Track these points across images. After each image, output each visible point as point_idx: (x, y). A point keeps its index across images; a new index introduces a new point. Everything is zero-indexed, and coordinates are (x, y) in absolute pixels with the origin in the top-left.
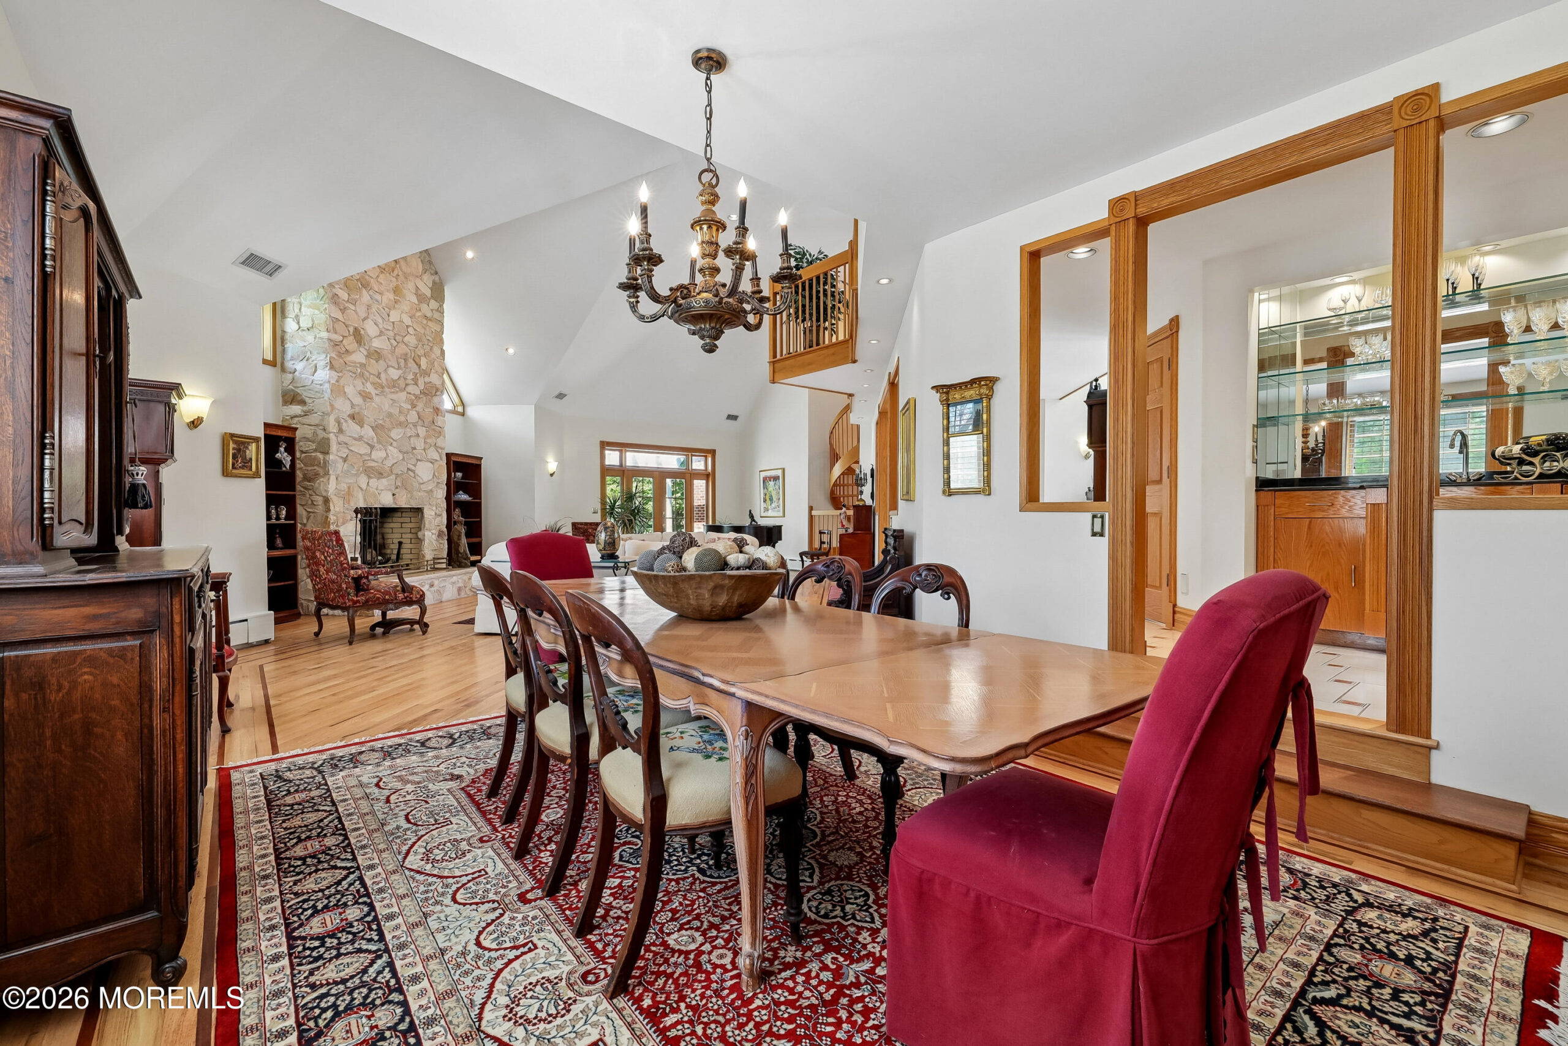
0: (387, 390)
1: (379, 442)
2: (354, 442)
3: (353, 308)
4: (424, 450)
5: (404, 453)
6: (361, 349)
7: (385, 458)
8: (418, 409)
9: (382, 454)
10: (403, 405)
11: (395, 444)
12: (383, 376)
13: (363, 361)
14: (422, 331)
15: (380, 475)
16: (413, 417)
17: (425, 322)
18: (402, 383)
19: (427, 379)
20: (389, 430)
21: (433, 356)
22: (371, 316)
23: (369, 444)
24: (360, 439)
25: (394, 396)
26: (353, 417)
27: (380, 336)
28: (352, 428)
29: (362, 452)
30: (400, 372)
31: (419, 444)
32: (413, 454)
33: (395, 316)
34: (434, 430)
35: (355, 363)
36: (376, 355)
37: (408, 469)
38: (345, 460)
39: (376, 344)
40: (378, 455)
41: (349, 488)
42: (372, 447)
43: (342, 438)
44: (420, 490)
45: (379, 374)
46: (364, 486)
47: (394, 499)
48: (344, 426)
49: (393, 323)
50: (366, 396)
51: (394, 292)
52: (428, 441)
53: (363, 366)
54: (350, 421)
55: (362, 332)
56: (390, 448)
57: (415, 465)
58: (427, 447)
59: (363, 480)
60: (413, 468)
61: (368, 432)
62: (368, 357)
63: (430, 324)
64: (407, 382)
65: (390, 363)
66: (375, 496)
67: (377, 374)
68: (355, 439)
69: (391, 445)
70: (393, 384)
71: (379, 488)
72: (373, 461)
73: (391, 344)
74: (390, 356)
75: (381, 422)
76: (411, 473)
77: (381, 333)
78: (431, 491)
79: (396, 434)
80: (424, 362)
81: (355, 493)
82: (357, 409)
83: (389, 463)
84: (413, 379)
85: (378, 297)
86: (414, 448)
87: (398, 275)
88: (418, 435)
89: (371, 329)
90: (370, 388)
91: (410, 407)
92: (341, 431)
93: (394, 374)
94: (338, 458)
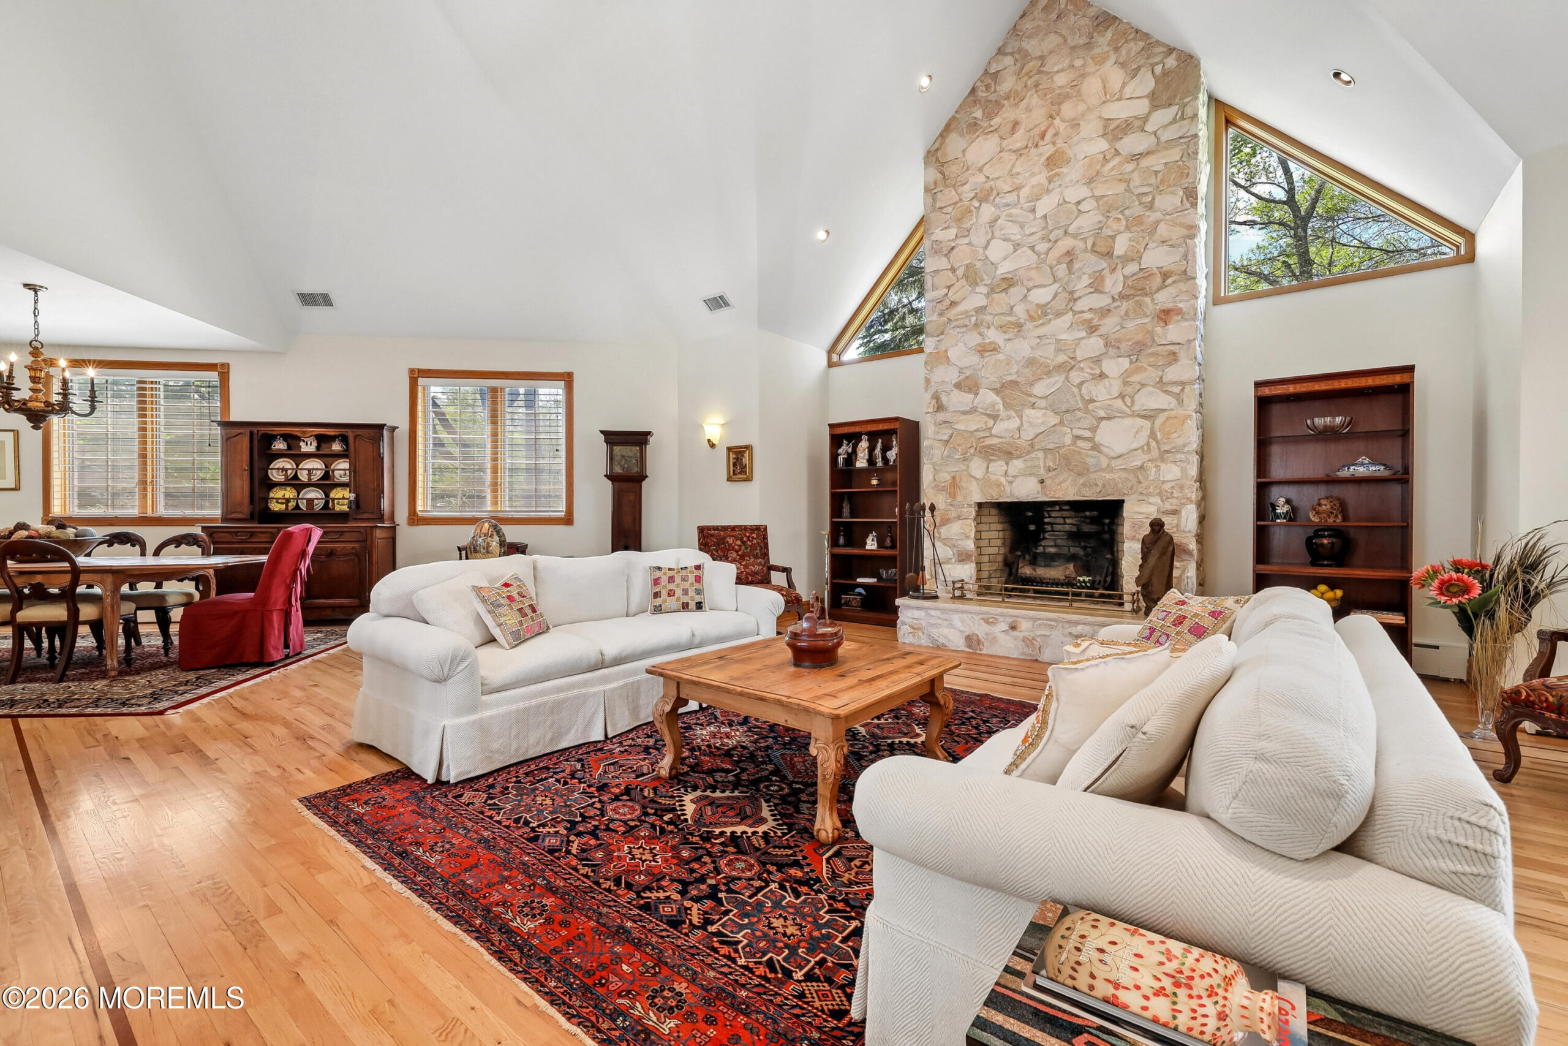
0: (1029, 325)
1: (1007, 406)
2: (963, 417)
3: (966, 240)
4: (1122, 396)
5: (1067, 411)
6: (978, 289)
7: (1019, 429)
8: (1102, 330)
9: (1015, 423)
10: (1063, 337)
11: (1042, 403)
12: (1020, 311)
13: (983, 302)
14: (1121, 187)
15: (1008, 453)
16: (1095, 344)
17: (1130, 167)
18: (1060, 304)
19: (1132, 268)
20: (1031, 384)
21: (1158, 215)
22: (997, 234)
23: (989, 416)
24: (973, 411)
25: (1041, 331)
26: (958, 386)
27: (1015, 250)
28: (958, 400)
29: (973, 428)
30: (1057, 285)
31: (1103, 393)
32: (1087, 411)
33: (1045, 205)
34: (1153, 354)
35: (967, 312)
36: (1009, 282)
37: (1078, 437)
38: (947, 442)
39: (1004, 269)
40: (1005, 427)
41: (954, 478)
42: (995, 417)
43: (941, 416)
44: (1109, 469)
45: (1012, 308)
46: (979, 473)
47: (1043, 488)
48: (944, 399)
49: (1045, 216)
50: (984, 350)
51: (1047, 165)
52: (1136, 378)
53: (981, 310)
54: (956, 392)
55: (979, 264)
56: (1029, 412)
57: (1094, 429)
58: (1129, 390)
59: (977, 467)
60: (1088, 434)
61: (987, 397)
62: (992, 291)
63: (1145, 162)
64: (1076, 295)
65: (1031, 284)
66: (999, 485)
67: (1005, 309)
68: (964, 413)
69: (1033, 406)
70: (1043, 312)
71: (1011, 472)
72: (997, 436)
73: (1038, 254)
74: (1034, 273)
75: (1013, 377)
76: (1087, 445)
77: (1017, 246)
78: (1141, 467)
79: (1040, 389)
80: (1121, 247)
81: (964, 484)
82: (968, 373)
83: (1028, 434)
84: (1090, 285)
85: (1011, 198)
86: (1092, 401)
87: (1056, 134)
88: (1102, 376)
89: (997, 250)
90: (993, 335)
91: (1084, 334)
92: (940, 408)
93: (1041, 296)
94: (936, 444)
